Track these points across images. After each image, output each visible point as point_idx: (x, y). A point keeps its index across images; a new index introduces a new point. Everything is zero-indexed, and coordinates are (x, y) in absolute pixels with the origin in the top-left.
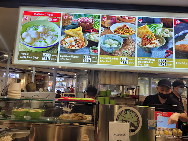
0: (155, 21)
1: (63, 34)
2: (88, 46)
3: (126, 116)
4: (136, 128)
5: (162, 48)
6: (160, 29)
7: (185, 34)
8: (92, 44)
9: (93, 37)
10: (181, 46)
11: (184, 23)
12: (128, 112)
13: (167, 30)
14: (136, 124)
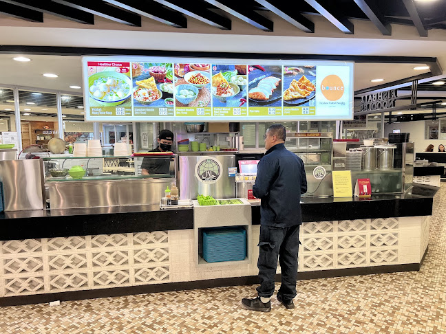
0: (229, 68)
1: (134, 85)
2: (163, 98)
3: (207, 165)
4: (217, 177)
5: (237, 97)
6: (234, 76)
7: (258, 81)
8: (166, 95)
9: (167, 87)
10: (254, 94)
11: (257, 70)
12: (209, 161)
13: (241, 77)
14: (216, 172)
